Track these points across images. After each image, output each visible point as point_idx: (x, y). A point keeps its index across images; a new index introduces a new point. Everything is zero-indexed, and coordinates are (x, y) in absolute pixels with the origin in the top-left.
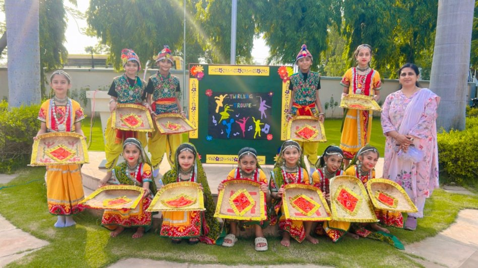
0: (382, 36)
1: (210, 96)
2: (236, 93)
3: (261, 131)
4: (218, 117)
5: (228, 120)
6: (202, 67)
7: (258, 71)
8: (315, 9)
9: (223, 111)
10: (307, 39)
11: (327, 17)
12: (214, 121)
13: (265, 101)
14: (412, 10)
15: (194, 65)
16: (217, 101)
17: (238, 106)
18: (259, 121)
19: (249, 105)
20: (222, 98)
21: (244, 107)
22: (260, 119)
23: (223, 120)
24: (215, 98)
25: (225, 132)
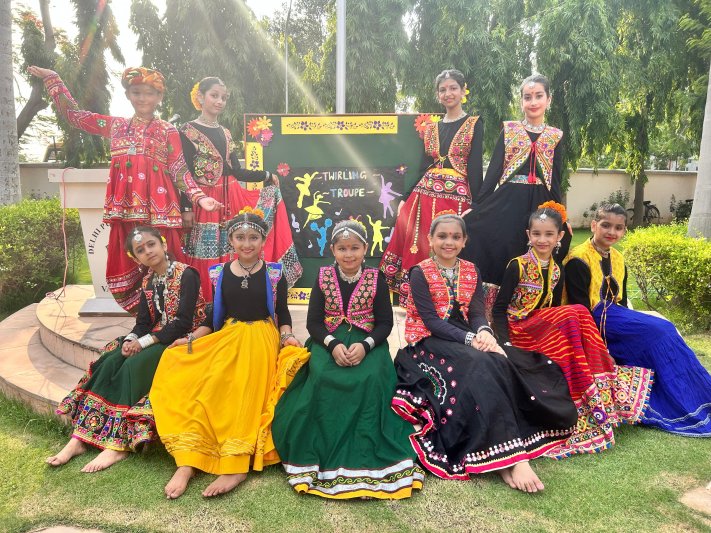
0: (598, 98)
1: (285, 175)
2: (334, 169)
3: (383, 242)
4: (302, 215)
5: (320, 222)
6: (269, 120)
7: (377, 126)
8: (490, 59)
9: (312, 204)
10: (478, 107)
11: (508, 71)
12: (296, 225)
13: (390, 184)
14: (645, 59)
15: (255, 117)
16: (298, 186)
17: (339, 194)
18: (379, 222)
19: (361, 192)
20: (308, 179)
21: (351, 195)
22: (381, 218)
23: (311, 222)
24: (296, 179)
25: (315, 244)
